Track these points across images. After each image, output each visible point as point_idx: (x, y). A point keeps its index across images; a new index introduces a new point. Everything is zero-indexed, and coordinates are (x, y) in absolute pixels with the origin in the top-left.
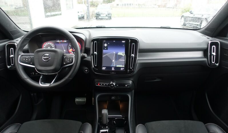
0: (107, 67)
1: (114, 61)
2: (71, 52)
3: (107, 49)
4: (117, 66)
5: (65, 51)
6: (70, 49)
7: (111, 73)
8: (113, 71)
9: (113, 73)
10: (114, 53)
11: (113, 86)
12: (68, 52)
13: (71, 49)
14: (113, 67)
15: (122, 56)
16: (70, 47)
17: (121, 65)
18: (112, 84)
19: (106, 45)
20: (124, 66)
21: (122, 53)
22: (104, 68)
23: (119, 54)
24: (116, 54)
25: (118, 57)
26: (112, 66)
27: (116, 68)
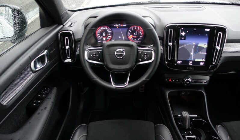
0: (183, 62)
1: (192, 54)
2: (131, 39)
3: (185, 39)
4: (196, 60)
5: (123, 37)
6: (130, 35)
7: (189, 68)
8: (191, 66)
9: (191, 68)
10: (194, 44)
11: (188, 82)
12: (127, 39)
13: (132, 35)
14: (191, 61)
15: (204, 48)
16: (130, 32)
17: (201, 59)
18: (188, 81)
19: (183, 34)
20: (204, 61)
21: (203, 44)
22: (179, 62)
23: (199, 45)
24: (196, 46)
25: (198, 49)
26: (189, 60)
27: (194, 62)
